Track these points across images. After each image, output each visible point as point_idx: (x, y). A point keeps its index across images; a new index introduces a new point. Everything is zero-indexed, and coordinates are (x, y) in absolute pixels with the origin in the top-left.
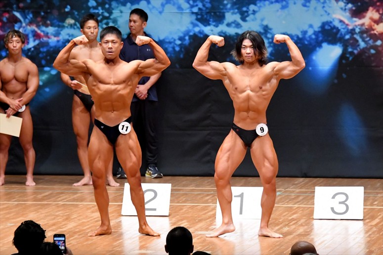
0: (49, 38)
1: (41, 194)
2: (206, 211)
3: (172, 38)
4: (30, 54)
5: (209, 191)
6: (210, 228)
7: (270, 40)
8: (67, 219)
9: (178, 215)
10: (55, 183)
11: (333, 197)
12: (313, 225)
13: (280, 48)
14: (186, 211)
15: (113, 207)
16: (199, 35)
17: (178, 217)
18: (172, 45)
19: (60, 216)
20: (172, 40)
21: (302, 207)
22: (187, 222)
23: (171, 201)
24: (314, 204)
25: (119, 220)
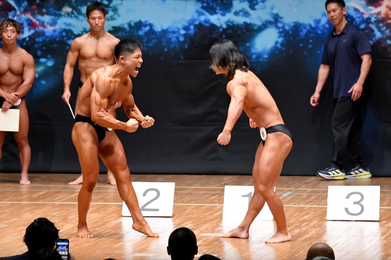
0: (45, 27)
1: (36, 193)
2: (212, 212)
3: (177, 28)
4: (24, 44)
5: (215, 190)
6: (216, 229)
7: (281, 30)
8: (63, 220)
9: (182, 216)
10: (51, 181)
11: (348, 197)
12: (326, 227)
13: (291, 38)
14: (190, 211)
15: (114, 207)
16: (205, 24)
17: (182, 218)
18: (176, 35)
19: (56, 217)
20: (176, 30)
21: (314, 208)
22: (192, 223)
23: (175, 201)
24: (326, 204)
25: (120, 221)
